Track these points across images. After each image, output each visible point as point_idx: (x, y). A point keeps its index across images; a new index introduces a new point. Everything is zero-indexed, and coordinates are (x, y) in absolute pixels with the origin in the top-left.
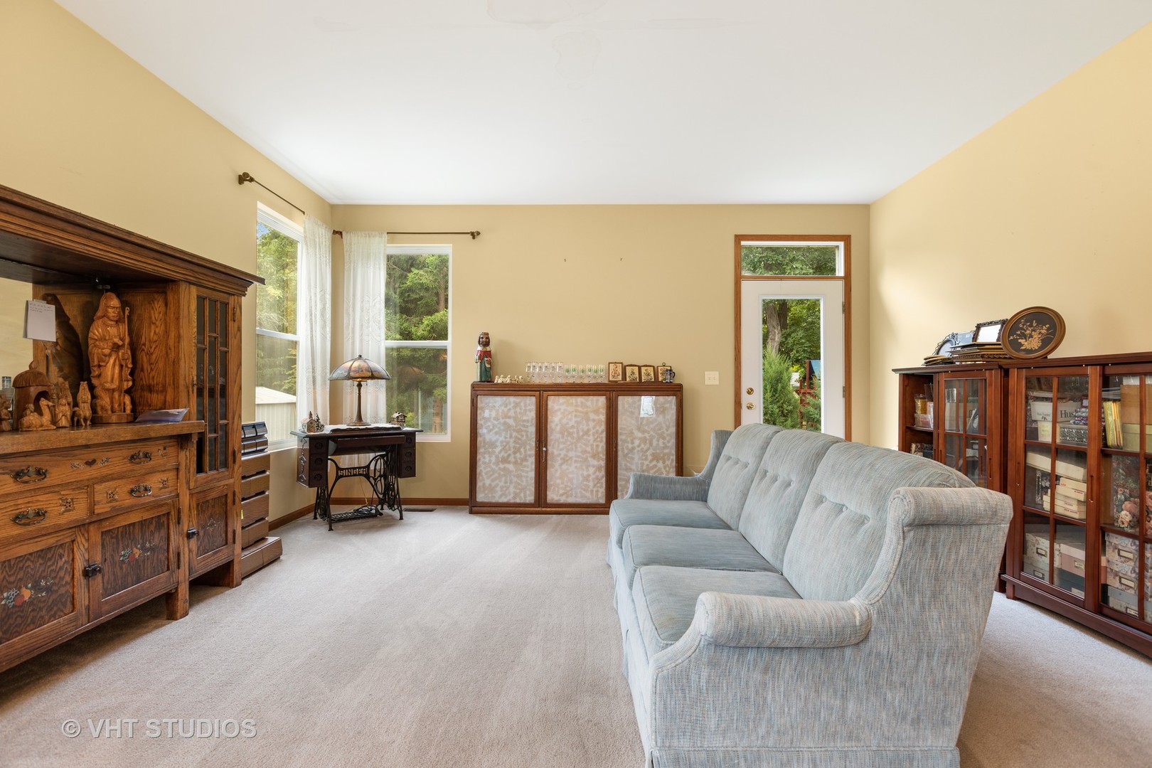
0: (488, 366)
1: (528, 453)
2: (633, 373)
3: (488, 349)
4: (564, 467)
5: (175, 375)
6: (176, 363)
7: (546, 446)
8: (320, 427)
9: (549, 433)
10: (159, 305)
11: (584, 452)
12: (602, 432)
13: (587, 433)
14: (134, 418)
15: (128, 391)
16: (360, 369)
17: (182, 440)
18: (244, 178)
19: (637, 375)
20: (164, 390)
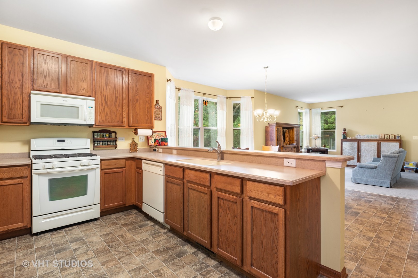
0: (345, 135)
1: (355, 154)
2: (387, 137)
3: (345, 132)
4: (365, 158)
5: (294, 139)
6: (294, 138)
7: (360, 153)
8: (308, 147)
9: (361, 150)
10: (292, 131)
11: (371, 155)
12: (376, 150)
13: (371, 150)
14: (290, 145)
15: (289, 141)
16: (316, 137)
17: (295, 147)
18: (296, 107)
19: (389, 137)
20: (292, 141)
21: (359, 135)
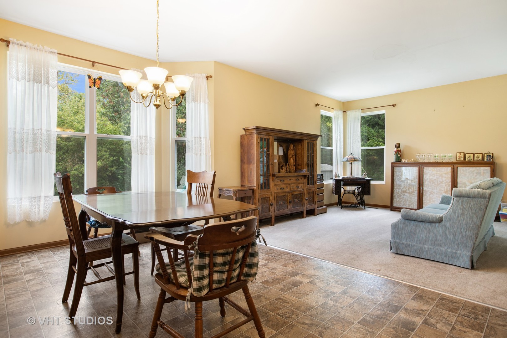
0: (399, 156)
1: (415, 189)
2: (470, 157)
3: (399, 149)
4: (431, 196)
5: (303, 161)
6: (303, 159)
7: (423, 187)
8: (339, 177)
9: (424, 182)
11: (440, 190)
12: (449, 182)
13: (442, 182)
14: (296, 172)
15: (295, 165)
16: (351, 158)
17: (305, 177)
18: (317, 105)
19: (472, 158)
20: (301, 165)
21: (422, 155)
